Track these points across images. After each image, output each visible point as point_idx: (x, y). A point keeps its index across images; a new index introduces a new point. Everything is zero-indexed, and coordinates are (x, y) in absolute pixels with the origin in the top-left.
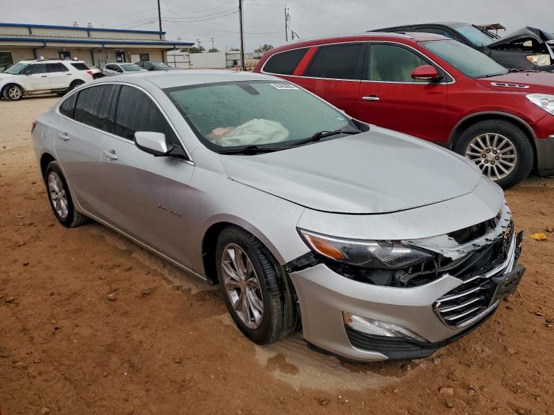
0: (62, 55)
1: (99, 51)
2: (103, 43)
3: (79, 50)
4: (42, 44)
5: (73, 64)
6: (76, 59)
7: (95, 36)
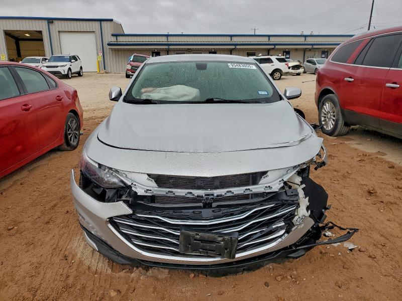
0: (285, 53)
1: (310, 50)
2: (312, 45)
3: (296, 50)
4: (273, 47)
5: (277, 59)
6: (280, 55)
7: (310, 40)
